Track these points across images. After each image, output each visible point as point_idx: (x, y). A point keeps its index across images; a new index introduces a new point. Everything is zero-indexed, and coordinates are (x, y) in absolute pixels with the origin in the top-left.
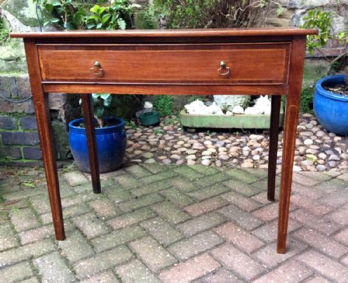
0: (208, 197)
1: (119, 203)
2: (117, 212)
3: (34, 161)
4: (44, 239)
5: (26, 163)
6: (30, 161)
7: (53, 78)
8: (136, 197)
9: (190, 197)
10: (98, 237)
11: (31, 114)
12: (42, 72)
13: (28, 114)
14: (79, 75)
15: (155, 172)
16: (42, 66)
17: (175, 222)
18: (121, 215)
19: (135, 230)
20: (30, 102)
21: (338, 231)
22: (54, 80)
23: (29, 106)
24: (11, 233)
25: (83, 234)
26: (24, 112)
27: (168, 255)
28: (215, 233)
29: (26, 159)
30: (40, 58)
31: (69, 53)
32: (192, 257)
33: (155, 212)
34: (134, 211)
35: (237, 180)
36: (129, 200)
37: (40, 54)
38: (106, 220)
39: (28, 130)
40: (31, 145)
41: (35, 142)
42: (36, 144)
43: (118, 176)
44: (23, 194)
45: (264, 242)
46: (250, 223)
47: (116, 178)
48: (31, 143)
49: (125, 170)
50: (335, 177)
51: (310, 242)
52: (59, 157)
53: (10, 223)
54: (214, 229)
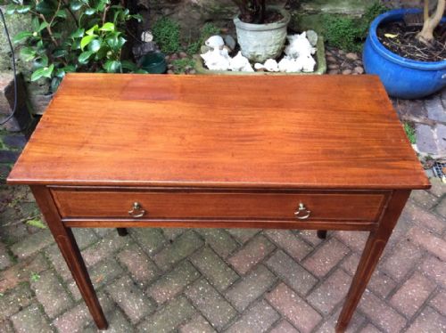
1: (153, 254)
2: (155, 272)
8: (171, 241)
9: (232, 237)
10: (143, 319)
11: (15, 132)
12: (61, 211)
13: (12, 132)
17: (223, 287)
18: (159, 277)
19: (182, 305)
21: (394, 291)
22: (78, 218)
23: (12, 123)
24: (44, 321)
25: (126, 316)
26: (5, 130)
28: (269, 304)
33: (197, 269)
34: (173, 267)
36: (163, 247)
38: (146, 288)
39: (15, 148)
44: (35, 243)
45: (321, 314)
46: (303, 282)
51: (367, 311)
53: (36, 301)
54: (266, 296)
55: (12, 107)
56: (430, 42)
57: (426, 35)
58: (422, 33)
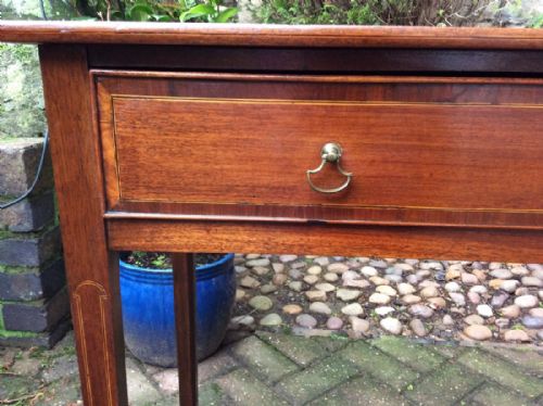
3: (28, 334)
5: (9, 338)
6: (20, 334)
7: (151, 199)
11: (23, 233)
13: (17, 233)
14: (253, 189)
15: (302, 363)
16: (110, 153)
20: (22, 207)
22: (154, 207)
23: (21, 215)
26: (7, 228)
29: (8, 329)
30: (105, 125)
31: (223, 111)
37: (105, 107)
39: (16, 267)
40: (22, 301)
41: (31, 294)
42: (34, 299)
43: (223, 374)
47: (220, 381)
48: (22, 297)
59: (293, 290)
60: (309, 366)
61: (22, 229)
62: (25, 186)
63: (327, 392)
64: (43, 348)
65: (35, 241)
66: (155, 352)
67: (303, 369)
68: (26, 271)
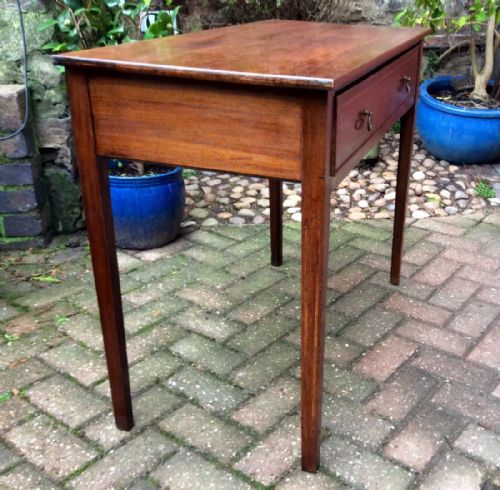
0: (343, 265)
1: (223, 289)
2: (230, 302)
3: (26, 239)
4: (153, 353)
5: (11, 244)
6: (19, 240)
8: (243, 278)
10: (232, 337)
11: (20, 159)
13: (13, 159)
15: (240, 239)
18: (240, 305)
19: (279, 321)
20: (18, 138)
23: (16, 145)
25: (207, 337)
26: (4, 155)
27: (347, 345)
28: (385, 309)
29: (8, 237)
32: (377, 342)
33: (286, 294)
34: (254, 296)
35: (363, 237)
36: (234, 283)
38: (224, 314)
39: (13, 186)
40: (20, 212)
41: (28, 206)
42: (31, 210)
43: (185, 249)
44: (50, 295)
46: (419, 291)
47: (184, 253)
48: (20, 209)
49: (189, 240)
50: (481, 222)
52: (60, 228)
54: (380, 305)
55: (23, 118)
56: (485, 98)
57: (479, 91)
58: (475, 91)
59: (224, 204)
60: (244, 241)
61: (18, 155)
62: (19, 121)
63: (259, 250)
64: (40, 247)
65: (29, 164)
66: (134, 238)
67: (240, 242)
68: (22, 188)
